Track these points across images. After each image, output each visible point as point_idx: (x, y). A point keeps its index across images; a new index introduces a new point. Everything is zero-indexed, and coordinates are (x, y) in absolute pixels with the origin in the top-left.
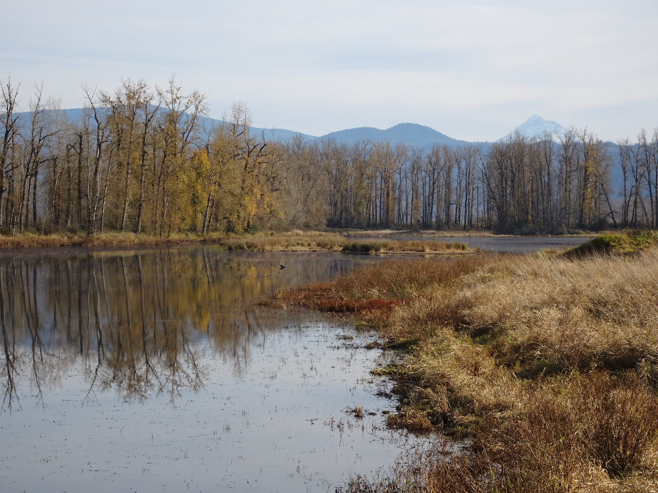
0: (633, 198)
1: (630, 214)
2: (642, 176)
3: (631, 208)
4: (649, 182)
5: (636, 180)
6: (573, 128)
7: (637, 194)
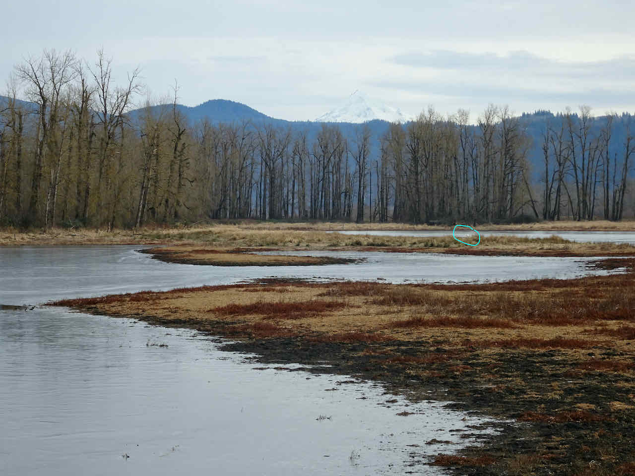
0: (556, 185)
1: (553, 202)
2: (566, 159)
3: (554, 196)
4: (575, 166)
5: (560, 164)
7: (561, 180)
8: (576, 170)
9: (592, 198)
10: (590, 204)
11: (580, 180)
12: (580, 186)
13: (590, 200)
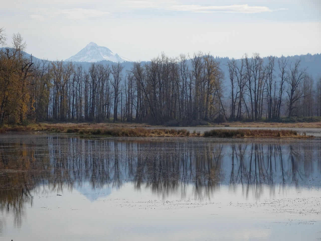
0: (238, 101)
1: (236, 111)
2: (244, 85)
3: (237, 107)
4: (250, 89)
5: (241, 88)
6: (200, 53)
7: (241, 97)
8: (251, 92)
9: (261, 109)
10: (259, 113)
11: (253, 98)
12: (253, 101)
13: (259, 111)
